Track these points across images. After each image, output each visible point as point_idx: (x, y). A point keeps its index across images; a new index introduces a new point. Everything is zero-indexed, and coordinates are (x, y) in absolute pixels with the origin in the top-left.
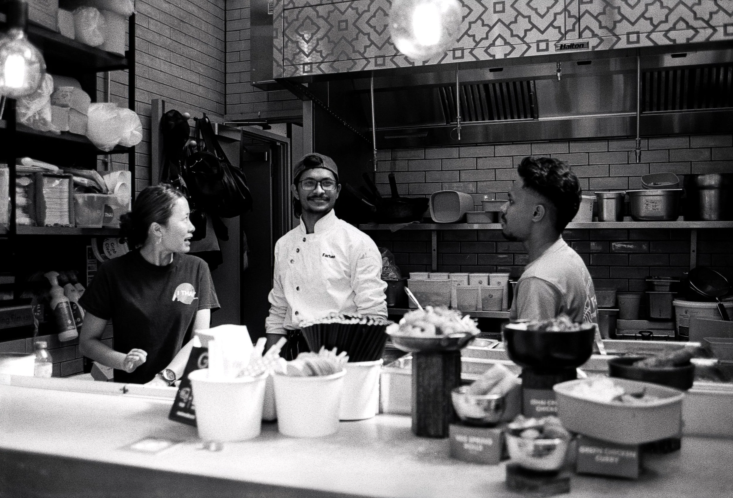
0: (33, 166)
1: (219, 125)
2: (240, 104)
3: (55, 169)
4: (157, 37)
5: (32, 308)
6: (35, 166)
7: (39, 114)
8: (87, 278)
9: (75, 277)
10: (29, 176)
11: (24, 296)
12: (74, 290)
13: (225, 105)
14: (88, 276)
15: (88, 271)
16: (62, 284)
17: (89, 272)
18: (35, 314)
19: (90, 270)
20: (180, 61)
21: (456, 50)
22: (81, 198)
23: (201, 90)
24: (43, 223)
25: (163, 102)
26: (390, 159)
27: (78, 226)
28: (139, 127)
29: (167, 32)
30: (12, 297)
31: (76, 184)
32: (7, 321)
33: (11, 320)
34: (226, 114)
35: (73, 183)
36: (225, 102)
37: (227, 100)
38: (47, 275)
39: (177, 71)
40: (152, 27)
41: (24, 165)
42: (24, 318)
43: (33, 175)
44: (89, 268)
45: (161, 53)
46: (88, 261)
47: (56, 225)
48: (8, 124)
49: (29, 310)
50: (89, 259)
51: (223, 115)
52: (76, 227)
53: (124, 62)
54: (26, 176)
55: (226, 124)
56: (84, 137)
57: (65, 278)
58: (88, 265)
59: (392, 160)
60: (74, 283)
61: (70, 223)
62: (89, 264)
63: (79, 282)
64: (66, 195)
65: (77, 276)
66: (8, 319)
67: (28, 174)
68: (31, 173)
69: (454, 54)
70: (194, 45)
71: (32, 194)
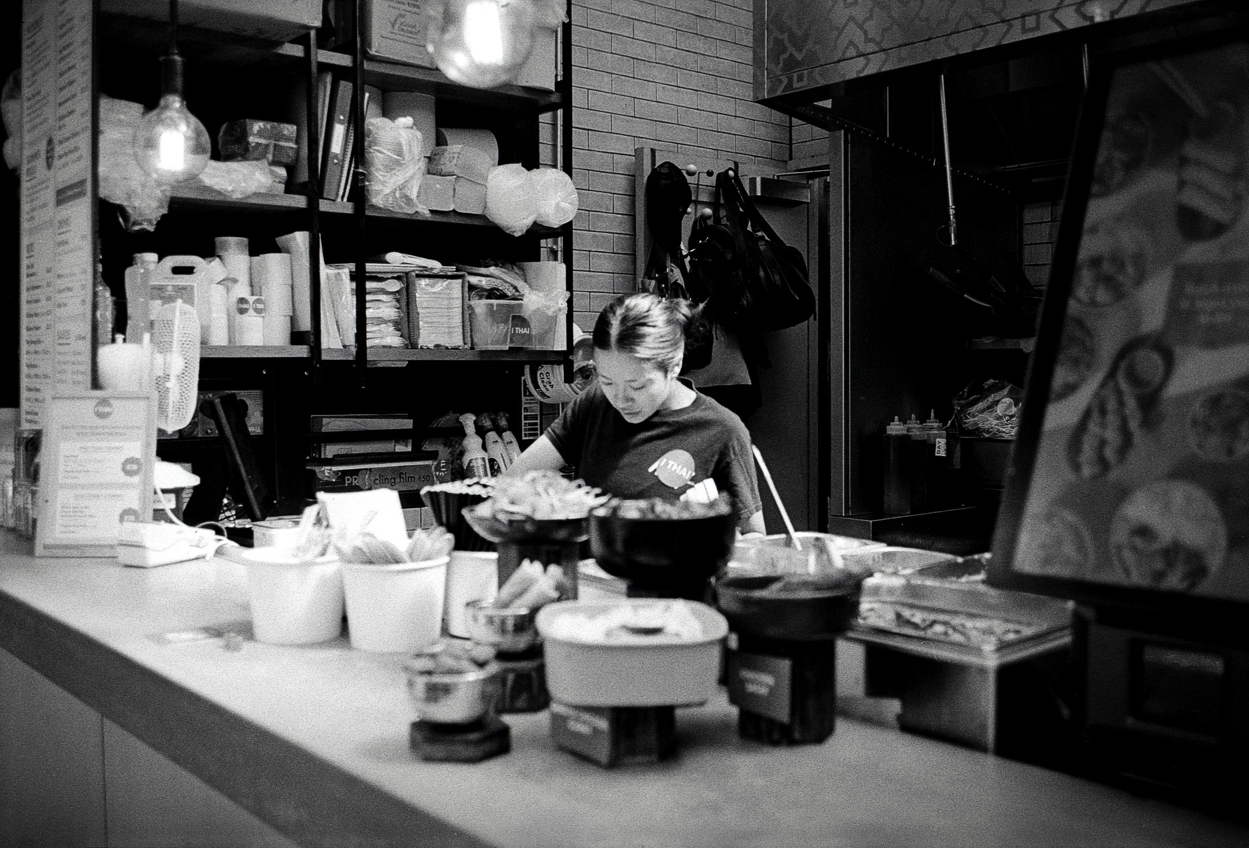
0: (403, 263)
1: (763, 180)
2: (812, 140)
3: (435, 265)
4: (651, 50)
5: (433, 465)
6: (406, 263)
7: (401, 190)
8: (523, 424)
9: (503, 423)
10: (398, 278)
11: (428, 447)
12: (497, 441)
13: (791, 144)
14: (523, 422)
15: (523, 414)
16: (481, 432)
17: (525, 415)
18: (437, 473)
19: (527, 412)
20: (695, 81)
21: (1026, 16)
22: (480, 305)
23: (738, 125)
24: (417, 344)
25: (653, 151)
26: (1050, 219)
27: (475, 347)
28: (574, 196)
29: (670, 38)
30: (409, 449)
31: (472, 288)
32: (393, 481)
33: (398, 480)
34: (791, 158)
35: (467, 285)
36: (791, 139)
37: (794, 137)
38: (462, 419)
39: (687, 99)
40: (639, 35)
41: (388, 263)
42: (420, 478)
43: (402, 276)
44: (526, 409)
45: (659, 74)
46: (524, 399)
47: (437, 346)
48: (356, 208)
49: (429, 466)
50: (525, 395)
51: (786, 162)
52: (472, 348)
53: (555, 98)
54: (393, 278)
55: (778, 177)
56: (483, 217)
57: (488, 423)
58: (524, 406)
59: (1051, 221)
60: (500, 432)
61: (465, 344)
62: (525, 403)
63: (509, 430)
64: (458, 303)
65: (508, 420)
66: (394, 479)
67: (395, 275)
68: (402, 274)
69: (1024, 24)
70: (723, 53)
71: (404, 304)
